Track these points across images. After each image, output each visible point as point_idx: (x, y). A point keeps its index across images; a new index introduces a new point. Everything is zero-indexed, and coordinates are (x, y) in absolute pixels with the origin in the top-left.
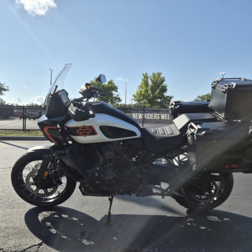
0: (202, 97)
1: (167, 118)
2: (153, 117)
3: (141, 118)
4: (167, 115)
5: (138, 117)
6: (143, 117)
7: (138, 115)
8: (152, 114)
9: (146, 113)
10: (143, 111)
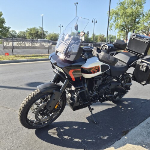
0: (30, 29)
1: (30, 45)
2: (20, 45)
3: (11, 45)
4: (30, 44)
5: (8, 44)
6: (12, 44)
7: (8, 43)
8: (19, 42)
9: (15, 41)
10: (12, 40)
